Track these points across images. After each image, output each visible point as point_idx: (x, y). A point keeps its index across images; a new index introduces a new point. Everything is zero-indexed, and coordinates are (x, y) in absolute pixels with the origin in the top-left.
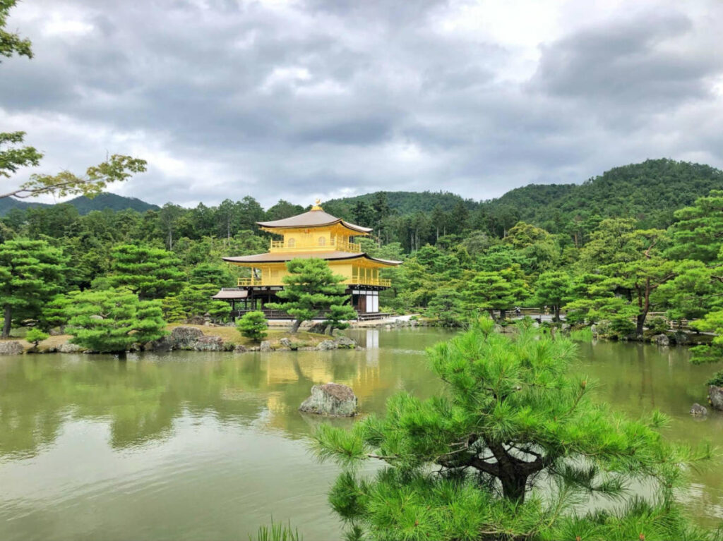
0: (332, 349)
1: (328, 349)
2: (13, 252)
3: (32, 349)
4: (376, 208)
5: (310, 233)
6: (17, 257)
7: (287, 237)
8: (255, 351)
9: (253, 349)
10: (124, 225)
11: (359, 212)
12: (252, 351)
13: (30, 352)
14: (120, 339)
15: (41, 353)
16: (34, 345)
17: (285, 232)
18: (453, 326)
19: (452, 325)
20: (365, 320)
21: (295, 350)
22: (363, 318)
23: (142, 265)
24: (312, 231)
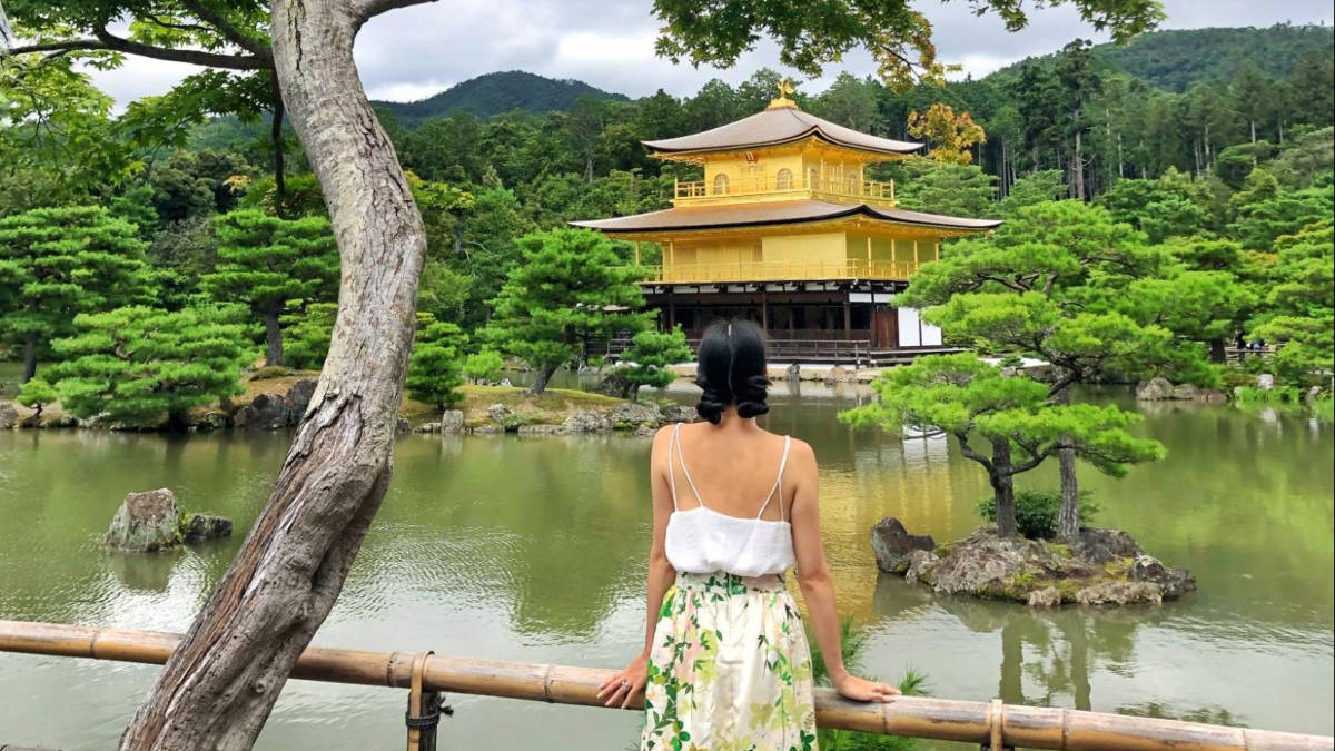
0: (594, 431)
1: (586, 430)
2: (34, 230)
3: (31, 419)
4: (1066, 81)
5: (760, 162)
6: (39, 239)
7: (711, 171)
8: (431, 431)
9: (427, 426)
10: (499, 148)
11: (1027, 93)
12: (424, 431)
13: (28, 425)
14: (133, 402)
15: (43, 428)
16: (36, 411)
17: (707, 160)
18: (1103, 382)
19: (1098, 378)
20: (880, 365)
21: (512, 430)
22: (874, 362)
23: (264, 250)
24: (764, 157)
